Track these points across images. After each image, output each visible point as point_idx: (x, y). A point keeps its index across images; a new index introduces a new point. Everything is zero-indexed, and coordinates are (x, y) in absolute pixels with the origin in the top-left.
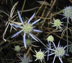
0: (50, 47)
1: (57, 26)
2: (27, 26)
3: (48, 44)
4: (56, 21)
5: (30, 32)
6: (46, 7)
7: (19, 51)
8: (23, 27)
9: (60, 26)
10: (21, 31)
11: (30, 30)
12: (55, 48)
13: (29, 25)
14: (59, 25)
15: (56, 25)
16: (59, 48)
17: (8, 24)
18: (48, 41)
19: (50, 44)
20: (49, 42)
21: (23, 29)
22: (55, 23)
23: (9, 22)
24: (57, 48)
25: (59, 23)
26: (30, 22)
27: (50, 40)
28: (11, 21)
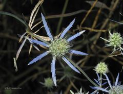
0: (101, 85)
1: (115, 46)
2: (58, 44)
3: (97, 79)
4: (113, 37)
5: (64, 54)
6: (99, 11)
7: (52, 88)
8: (50, 45)
9: (120, 46)
10: (48, 52)
11: (63, 51)
12: (110, 87)
13: (61, 41)
14: (118, 44)
15: (113, 43)
16: (118, 87)
17: (24, 39)
18: (97, 73)
19: (101, 79)
20: (99, 74)
21: (51, 48)
22: (111, 40)
23: (26, 35)
24: (114, 87)
25: (118, 39)
26: (64, 37)
27: (101, 72)
28: (31, 34)
